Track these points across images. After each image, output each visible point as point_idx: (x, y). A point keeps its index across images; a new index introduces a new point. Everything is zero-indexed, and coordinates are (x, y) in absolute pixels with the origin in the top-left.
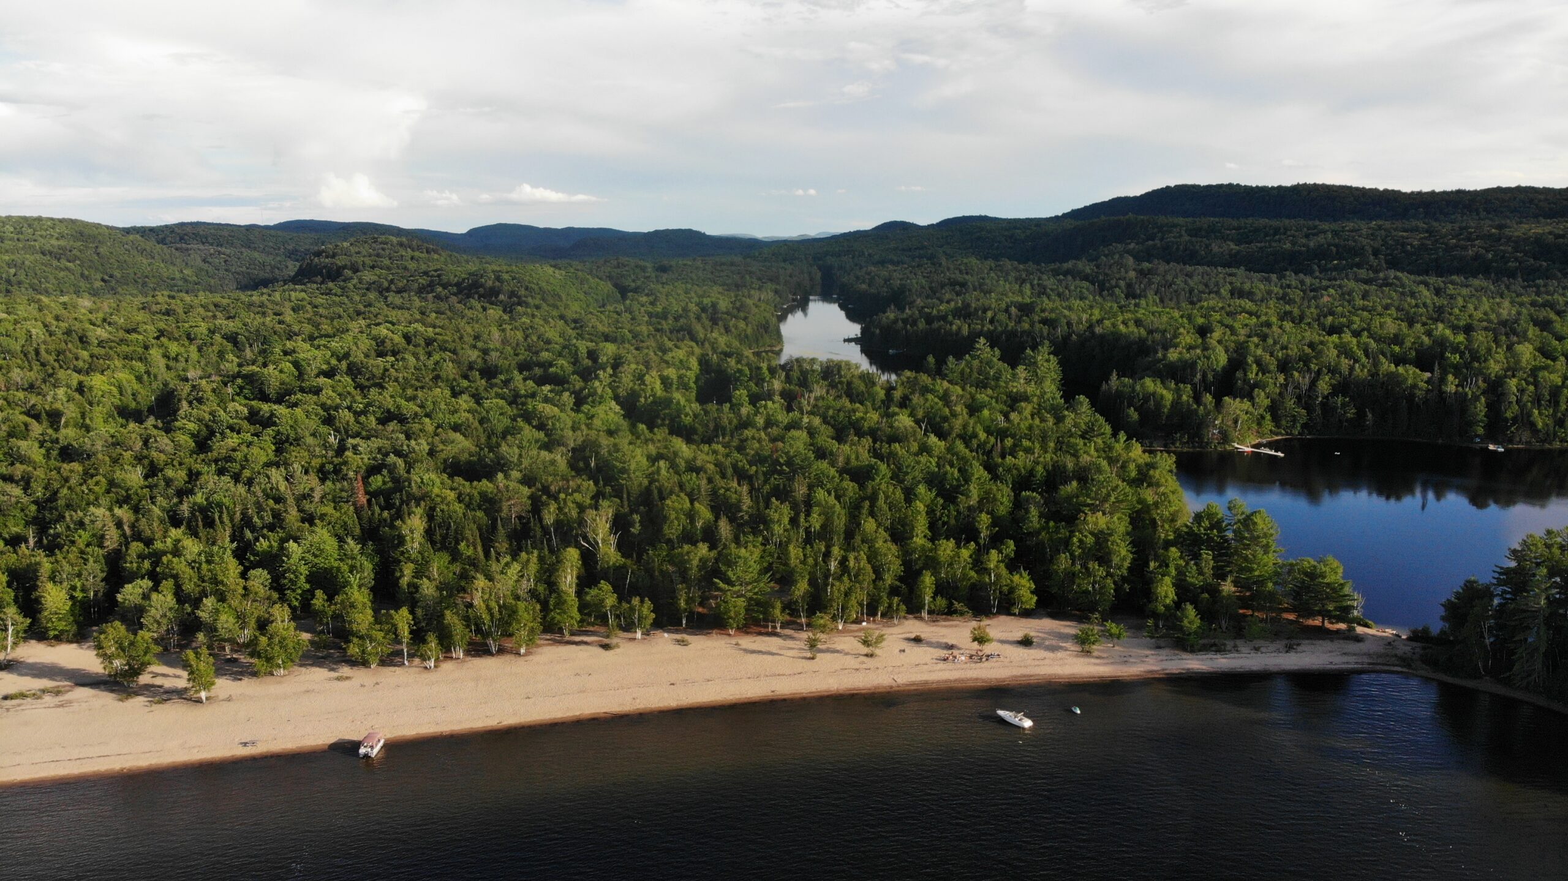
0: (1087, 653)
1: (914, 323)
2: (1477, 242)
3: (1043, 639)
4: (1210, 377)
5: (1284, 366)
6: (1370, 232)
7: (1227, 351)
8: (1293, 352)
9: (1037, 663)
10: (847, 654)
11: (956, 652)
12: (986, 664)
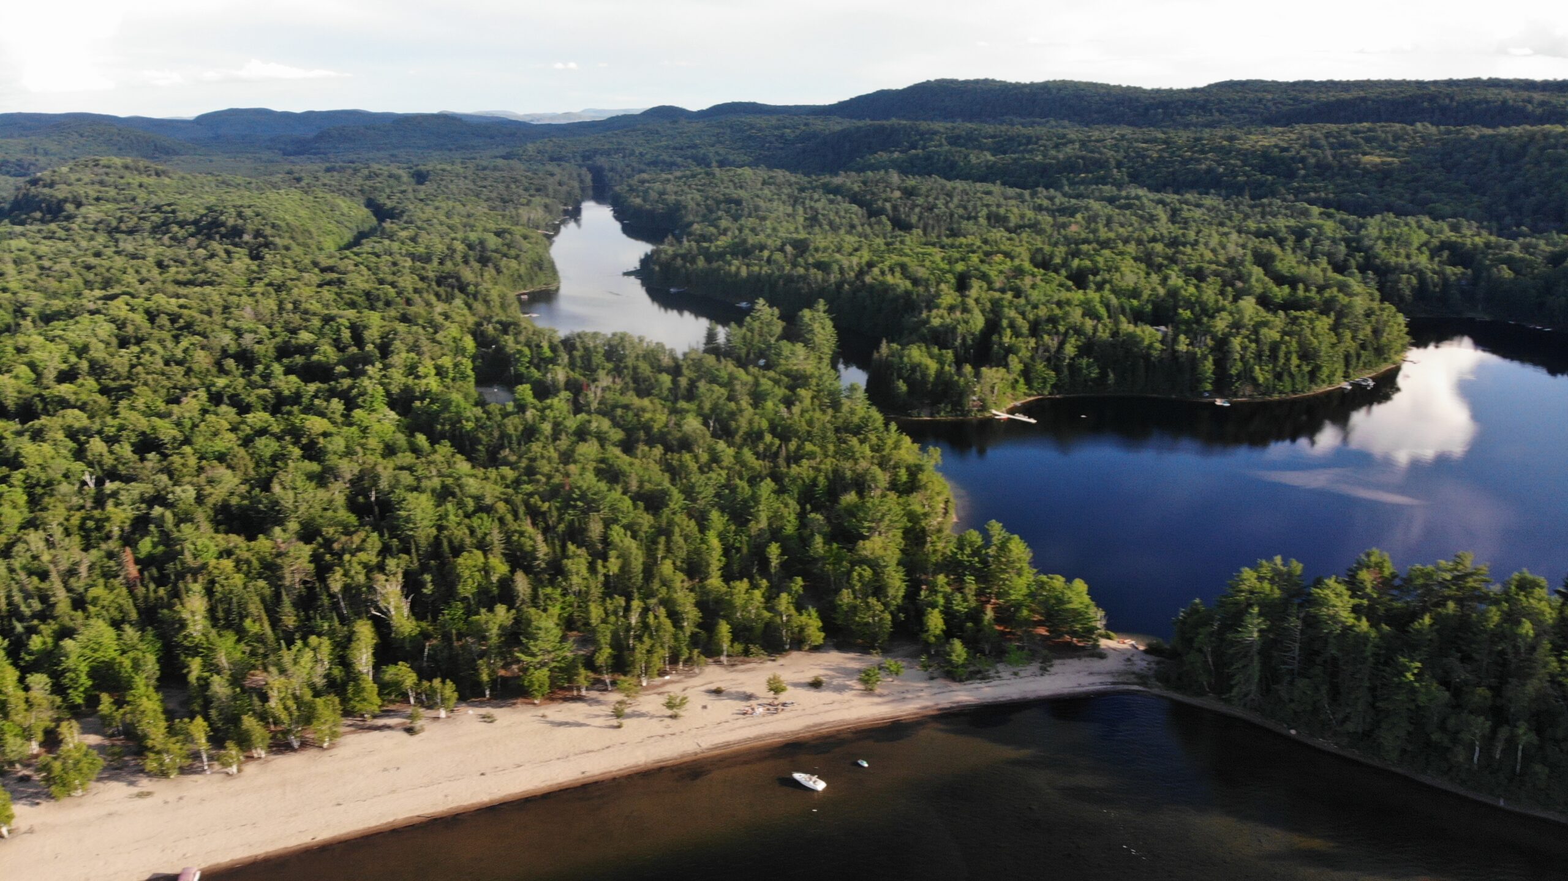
0: (869, 691)
1: (693, 260)
2: (1210, 155)
3: (832, 677)
4: (970, 342)
5: (1035, 329)
6: (1114, 142)
7: (983, 311)
8: (1043, 312)
9: (827, 708)
10: (652, 717)
11: (753, 703)
12: (781, 715)
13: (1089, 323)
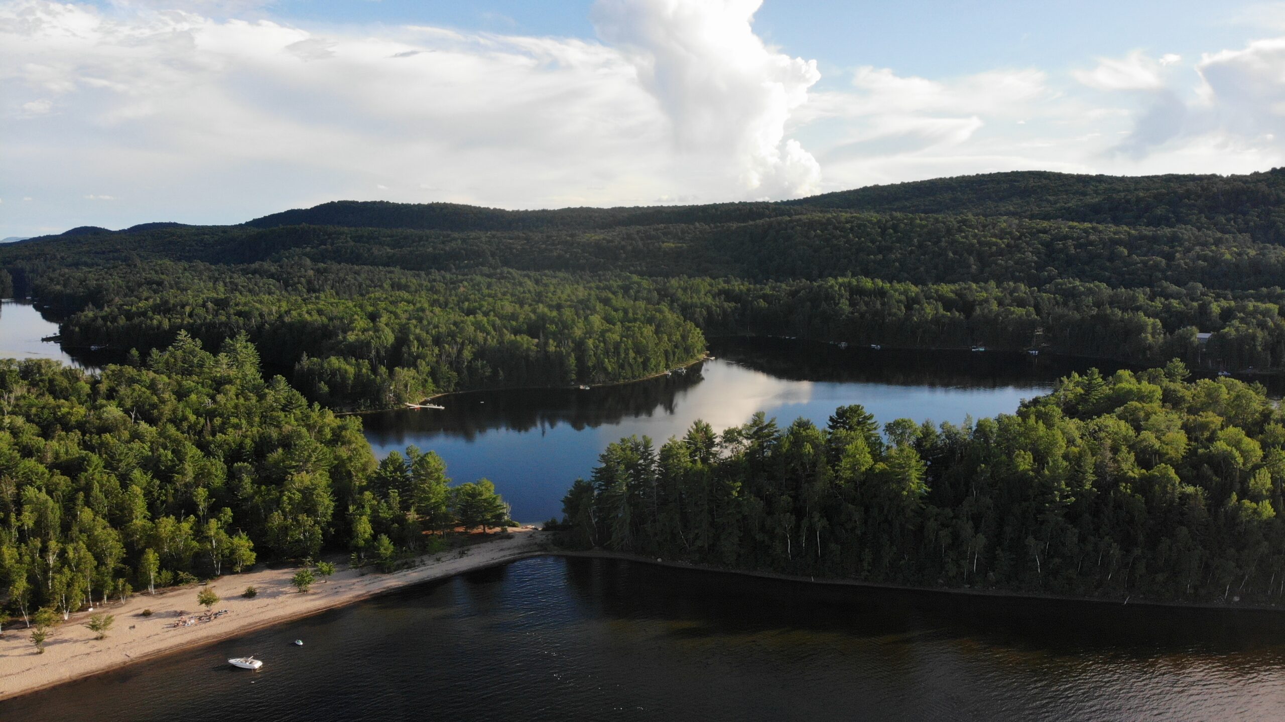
0: (304, 592)
1: (114, 319)
2: (559, 247)
3: (265, 588)
4: (383, 353)
5: (437, 341)
7: (393, 331)
8: (443, 329)
9: (261, 610)
10: (76, 641)
11: (184, 617)
12: (215, 622)
13: (480, 336)
